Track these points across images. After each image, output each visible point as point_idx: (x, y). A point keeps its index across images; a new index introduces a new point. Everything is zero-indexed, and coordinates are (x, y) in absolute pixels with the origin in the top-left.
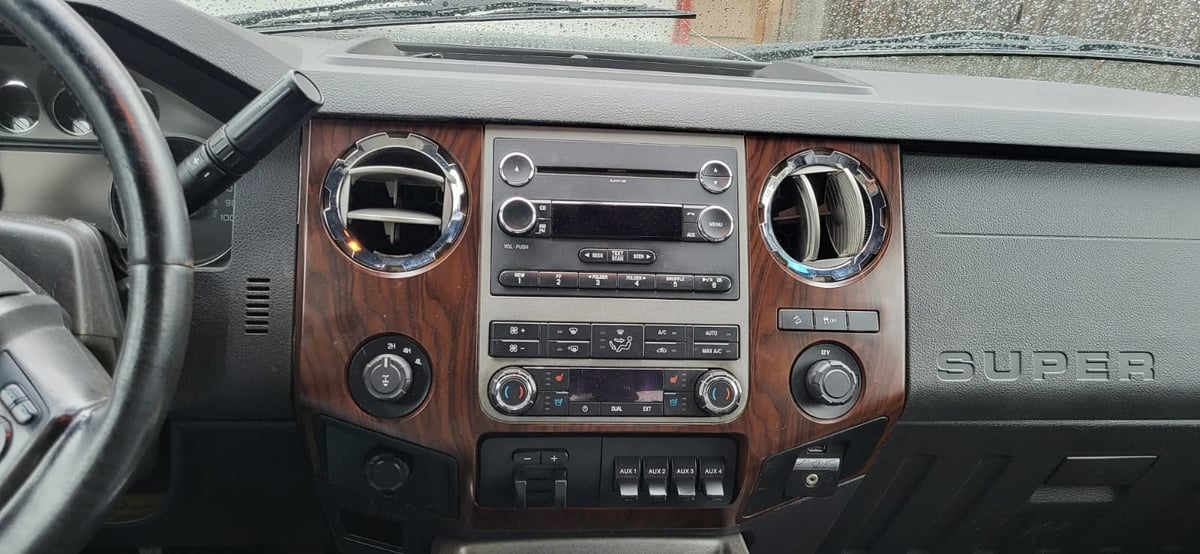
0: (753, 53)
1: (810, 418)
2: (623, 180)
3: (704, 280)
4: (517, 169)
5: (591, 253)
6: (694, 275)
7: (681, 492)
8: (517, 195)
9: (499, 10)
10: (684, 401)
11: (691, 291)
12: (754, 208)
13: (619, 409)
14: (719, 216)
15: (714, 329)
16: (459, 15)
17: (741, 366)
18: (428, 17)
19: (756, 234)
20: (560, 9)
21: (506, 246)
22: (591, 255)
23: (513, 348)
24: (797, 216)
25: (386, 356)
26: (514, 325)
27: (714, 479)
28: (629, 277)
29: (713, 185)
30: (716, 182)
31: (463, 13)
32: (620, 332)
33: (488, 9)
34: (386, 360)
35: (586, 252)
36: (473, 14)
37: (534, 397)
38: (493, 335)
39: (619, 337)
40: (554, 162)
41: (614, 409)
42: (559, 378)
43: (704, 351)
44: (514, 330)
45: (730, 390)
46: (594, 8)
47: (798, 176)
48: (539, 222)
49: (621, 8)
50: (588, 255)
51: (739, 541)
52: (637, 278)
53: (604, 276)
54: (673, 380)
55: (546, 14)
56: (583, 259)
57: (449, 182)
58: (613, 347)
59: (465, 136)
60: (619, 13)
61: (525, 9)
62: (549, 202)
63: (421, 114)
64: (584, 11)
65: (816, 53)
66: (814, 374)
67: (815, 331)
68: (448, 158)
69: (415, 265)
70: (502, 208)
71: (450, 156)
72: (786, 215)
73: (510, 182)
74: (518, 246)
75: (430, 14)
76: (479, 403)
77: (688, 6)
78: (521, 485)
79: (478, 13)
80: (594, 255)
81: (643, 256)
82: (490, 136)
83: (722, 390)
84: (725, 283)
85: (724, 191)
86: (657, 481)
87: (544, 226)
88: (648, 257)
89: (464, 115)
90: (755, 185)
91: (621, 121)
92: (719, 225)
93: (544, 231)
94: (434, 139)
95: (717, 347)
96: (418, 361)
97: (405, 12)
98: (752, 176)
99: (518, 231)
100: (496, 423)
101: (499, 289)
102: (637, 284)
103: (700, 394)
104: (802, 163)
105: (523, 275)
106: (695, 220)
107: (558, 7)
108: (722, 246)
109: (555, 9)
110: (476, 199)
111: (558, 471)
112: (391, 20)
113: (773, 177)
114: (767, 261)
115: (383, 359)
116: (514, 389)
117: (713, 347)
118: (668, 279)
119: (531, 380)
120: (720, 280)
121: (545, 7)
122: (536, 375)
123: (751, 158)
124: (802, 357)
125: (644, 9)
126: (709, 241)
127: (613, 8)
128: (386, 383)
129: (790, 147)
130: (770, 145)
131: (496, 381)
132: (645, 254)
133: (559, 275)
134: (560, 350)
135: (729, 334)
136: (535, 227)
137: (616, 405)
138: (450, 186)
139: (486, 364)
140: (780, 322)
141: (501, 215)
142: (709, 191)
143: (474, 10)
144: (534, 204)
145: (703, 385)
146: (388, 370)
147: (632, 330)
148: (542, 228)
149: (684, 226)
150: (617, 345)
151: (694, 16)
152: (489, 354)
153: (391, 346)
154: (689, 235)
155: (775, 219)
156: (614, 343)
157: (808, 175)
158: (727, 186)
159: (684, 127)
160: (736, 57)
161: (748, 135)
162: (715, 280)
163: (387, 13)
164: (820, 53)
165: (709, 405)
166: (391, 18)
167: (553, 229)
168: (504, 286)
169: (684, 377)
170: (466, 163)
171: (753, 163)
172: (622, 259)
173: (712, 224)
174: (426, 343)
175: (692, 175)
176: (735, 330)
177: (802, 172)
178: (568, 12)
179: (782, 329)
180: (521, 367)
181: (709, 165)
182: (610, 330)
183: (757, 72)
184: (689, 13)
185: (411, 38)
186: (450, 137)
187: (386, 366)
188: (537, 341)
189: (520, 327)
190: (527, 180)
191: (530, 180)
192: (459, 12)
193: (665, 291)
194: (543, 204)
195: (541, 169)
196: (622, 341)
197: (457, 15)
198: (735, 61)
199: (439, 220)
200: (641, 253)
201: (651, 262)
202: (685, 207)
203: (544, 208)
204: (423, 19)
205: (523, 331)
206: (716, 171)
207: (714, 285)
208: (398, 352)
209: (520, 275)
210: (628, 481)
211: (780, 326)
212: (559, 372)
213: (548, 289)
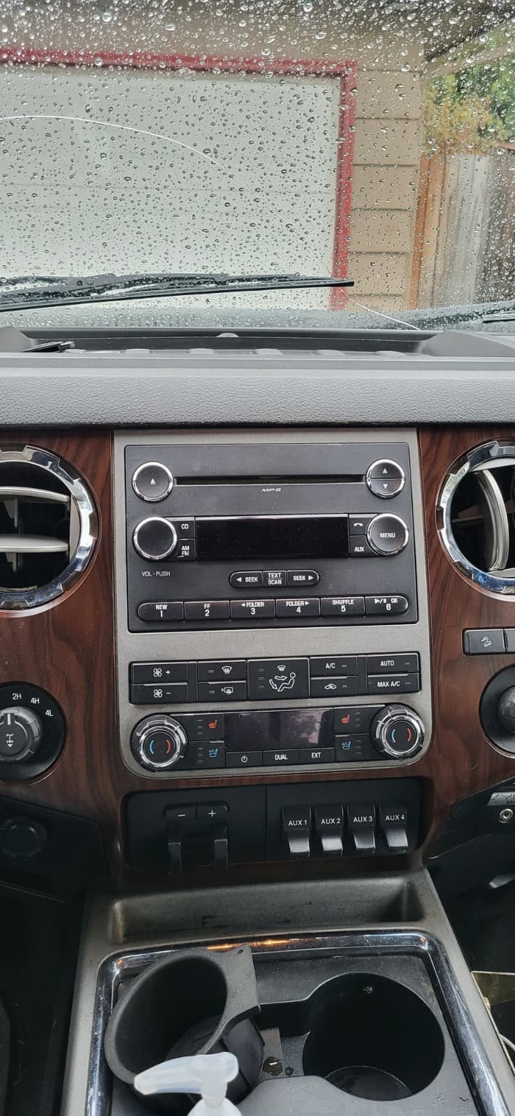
0: (416, 319)
1: (504, 754)
2: (278, 489)
3: (377, 601)
4: (153, 482)
5: (244, 577)
6: (364, 596)
7: (359, 845)
8: (154, 513)
9: (137, 287)
10: (359, 744)
11: (361, 616)
12: (432, 513)
13: (283, 757)
14: (391, 525)
15: (390, 658)
16: (96, 294)
17: (423, 700)
18: (61, 299)
19: (434, 545)
20: (204, 283)
21: (144, 574)
22: (244, 580)
23: (158, 694)
24: (481, 517)
25: (9, 711)
26: (157, 667)
27: (396, 826)
28: (289, 603)
29: (382, 489)
30: (385, 486)
31: (99, 292)
32: (282, 669)
33: (126, 286)
34: (9, 716)
35: (238, 576)
36: (109, 293)
37: (186, 749)
38: (133, 679)
39: (280, 674)
40: (196, 469)
41: (278, 757)
42: (212, 726)
43: (380, 685)
44: (158, 673)
45: (411, 728)
46: (241, 280)
47: (481, 471)
48: (180, 544)
49: (271, 278)
50: (240, 580)
51: (425, 878)
52: (298, 604)
53: (260, 604)
54: (345, 720)
55: (190, 289)
56: (235, 586)
57: (75, 499)
58: (274, 686)
59: (89, 447)
60: (269, 284)
61: (167, 284)
62: (192, 519)
63: (37, 422)
64: (230, 284)
65: (486, 318)
66: (508, 705)
67: (506, 653)
68: (73, 473)
69: (40, 600)
70: (137, 530)
71: (74, 469)
72: (467, 516)
73: (146, 498)
74: (158, 573)
75: (63, 295)
76: (121, 758)
77: (344, 272)
78: (175, 846)
79: (114, 292)
80: (248, 579)
81: (304, 578)
82: (120, 444)
83: (402, 731)
84: (401, 603)
85: (396, 495)
86: (331, 832)
87: (188, 548)
88: (310, 578)
89: (88, 421)
90: (431, 486)
91: (273, 419)
92: (392, 535)
93: (187, 554)
94: (54, 450)
95: (394, 679)
96: (48, 713)
97: (35, 294)
98: (428, 475)
99: (157, 558)
100: (142, 780)
101: (138, 624)
102: (299, 610)
103: (377, 737)
104: (485, 456)
105: (165, 607)
106: (363, 532)
107: (202, 281)
108: (396, 561)
109: (199, 283)
110: (107, 520)
111: (217, 827)
112: (21, 303)
113: (452, 475)
114: (449, 574)
115: (6, 715)
116: (161, 743)
117: (390, 680)
118: (335, 602)
119: (180, 731)
120: (395, 601)
121: (188, 281)
122: (185, 723)
123: (426, 454)
124: (491, 684)
125: (295, 278)
126: (380, 556)
127: (262, 279)
128: (10, 743)
129: (471, 439)
130: (447, 440)
131: (138, 734)
132: (307, 575)
133: (207, 605)
134: (213, 692)
135: (408, 663)
136: (178, 549)
137: (280, 754)
138: (77, 505)
139: (127, 713)
140: (466, 645)
141: (136, 538)
142: (378, 496)
143: (110, 289)
144: (173, 523)
145: (379, 726)
146: (13, 728)
147: (295, 665)
148: (186, 550)
149: (351, 538)
150: (278, 683)
151: (351, 284)
152: (131, 701)
153: (17, 696)
154: (357, 549)
155: (454, 521)
156: (275, 681)
157: (492, 471)
158: (400, 489)
159: (346, 421)
160: (399, 325)
161: (422, 428)
162: (389, 601)
163: (15, 296)
164: (490, 317)
165: (388, 749)
166: (21, 302)
167: (198, 551)
168: (142, 620)
169: (358, 716)
170: (93, 477)
171: (428, 461)
172: (280, 582)
173: (383, 535)
174: (57, 692)
175: (358, 478)
176: (415, 658)
177: (485, 467)
178: (213, 285)
179: (468, 654)
180: (168, 714)
181: (376, 467)
182: (268, 667)
183: (423, 343)
184: (346, 281)
185: (45, 322)
186: (73, 448)
187: (9, 723)
188: (186, 684)
189: (164, 668)
190: (166, 494)
191: (169, 494)
192: (94, 291)
193: (332, 617)
194: (185, 522)
195: (180, 480)
196: (284, 678)
197: (92, 295)
198: (399, 331)
199: (66, 545)
200: (302, 574)
201: (315, 584)
202: (351, 516)
203: (185, 527)
204: (55, 301)
205: (168, 672)
206: (385, 471)
207: (388, 607)
208: (24, 704)
209: (161, 607)
210: (298, 835)
211: (467, 650)
212: (210, 719)
213: (195, 622)
